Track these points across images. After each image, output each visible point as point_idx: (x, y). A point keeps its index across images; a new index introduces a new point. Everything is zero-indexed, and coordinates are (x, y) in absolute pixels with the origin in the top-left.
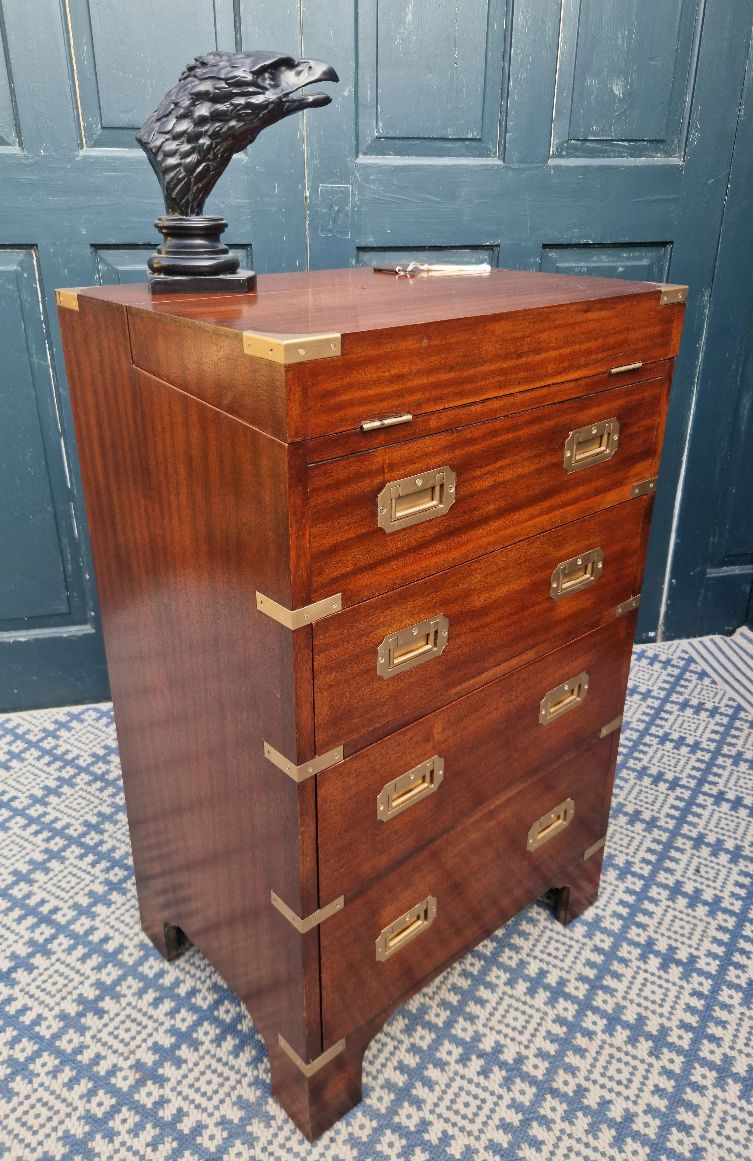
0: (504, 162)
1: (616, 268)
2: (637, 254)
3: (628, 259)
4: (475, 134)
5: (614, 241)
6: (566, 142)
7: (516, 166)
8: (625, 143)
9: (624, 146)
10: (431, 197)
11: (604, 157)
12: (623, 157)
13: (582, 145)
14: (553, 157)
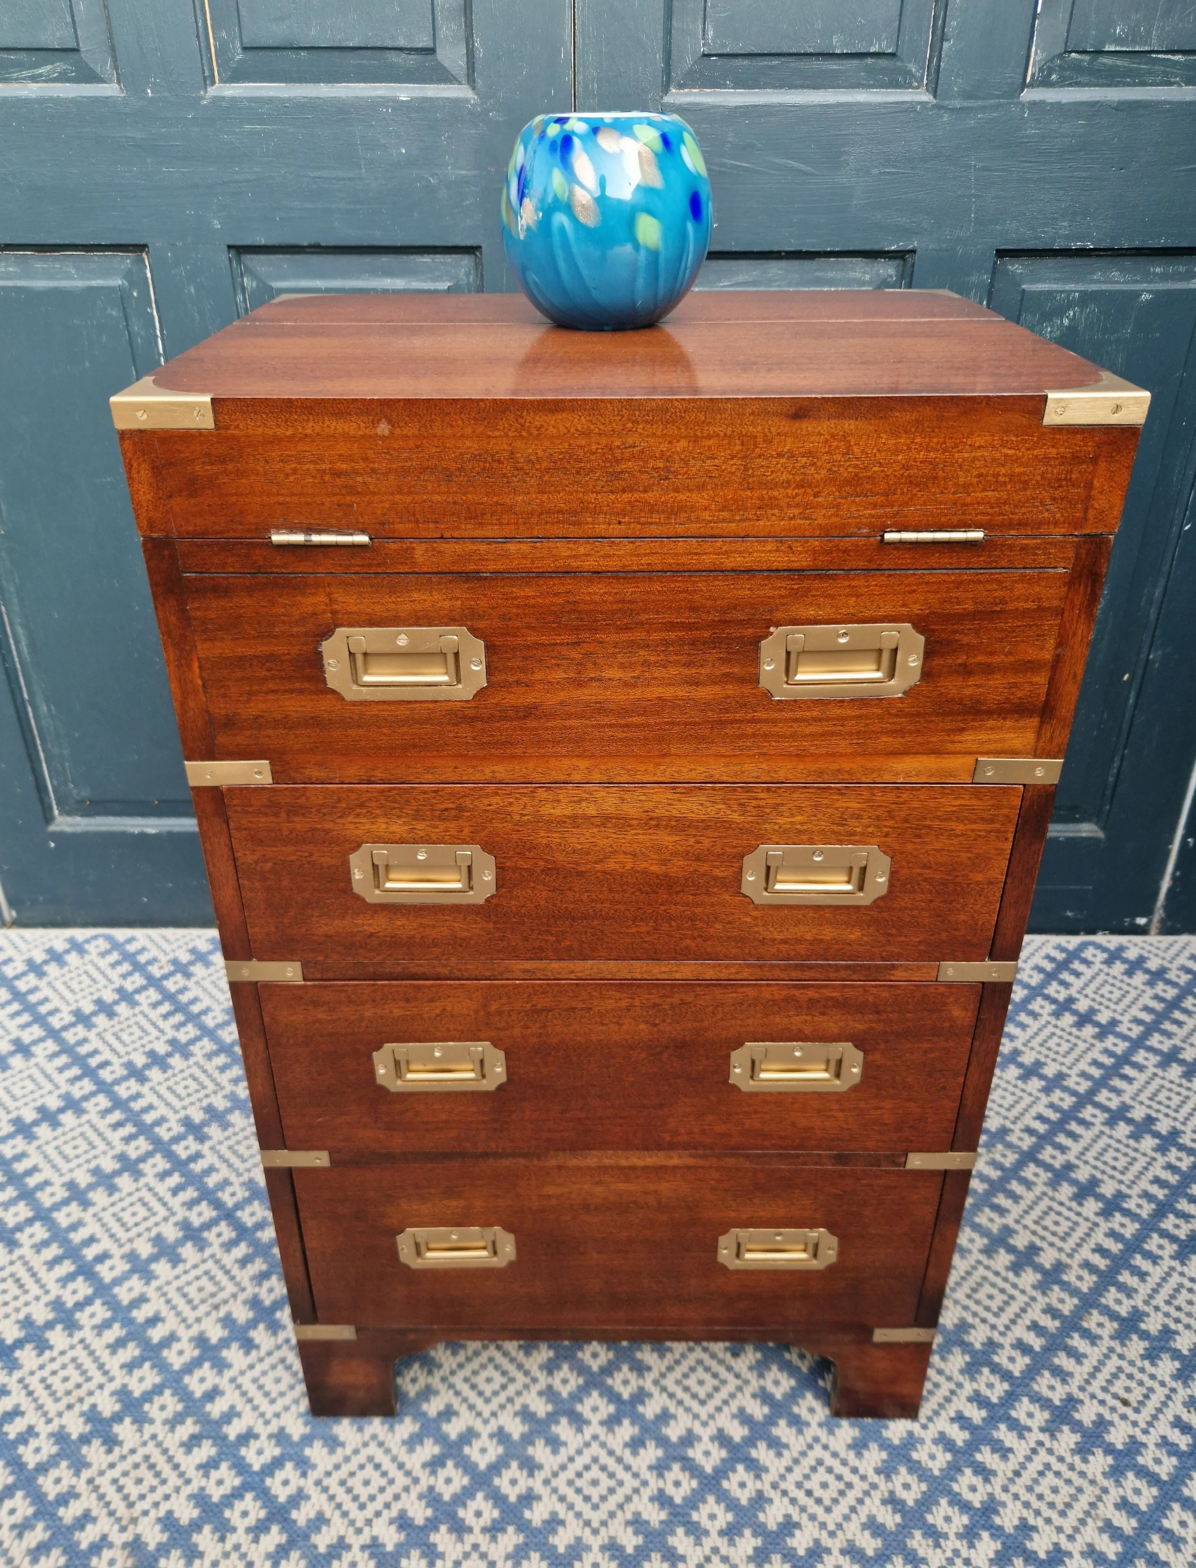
0: (935, 97)
1: (1137, 294)
2: (1182, 269)
3: (1164, 277)
4: (884, 44)
5: (1137, 244)
6: (1060, 56)
7: (957, 103)
8: (1178, 57)
9: (1175, 63)
10: (795, 164)
11: (1134, 85)
12: (1170, 84)
13: (1091, 62)
14: (1032, 85)
